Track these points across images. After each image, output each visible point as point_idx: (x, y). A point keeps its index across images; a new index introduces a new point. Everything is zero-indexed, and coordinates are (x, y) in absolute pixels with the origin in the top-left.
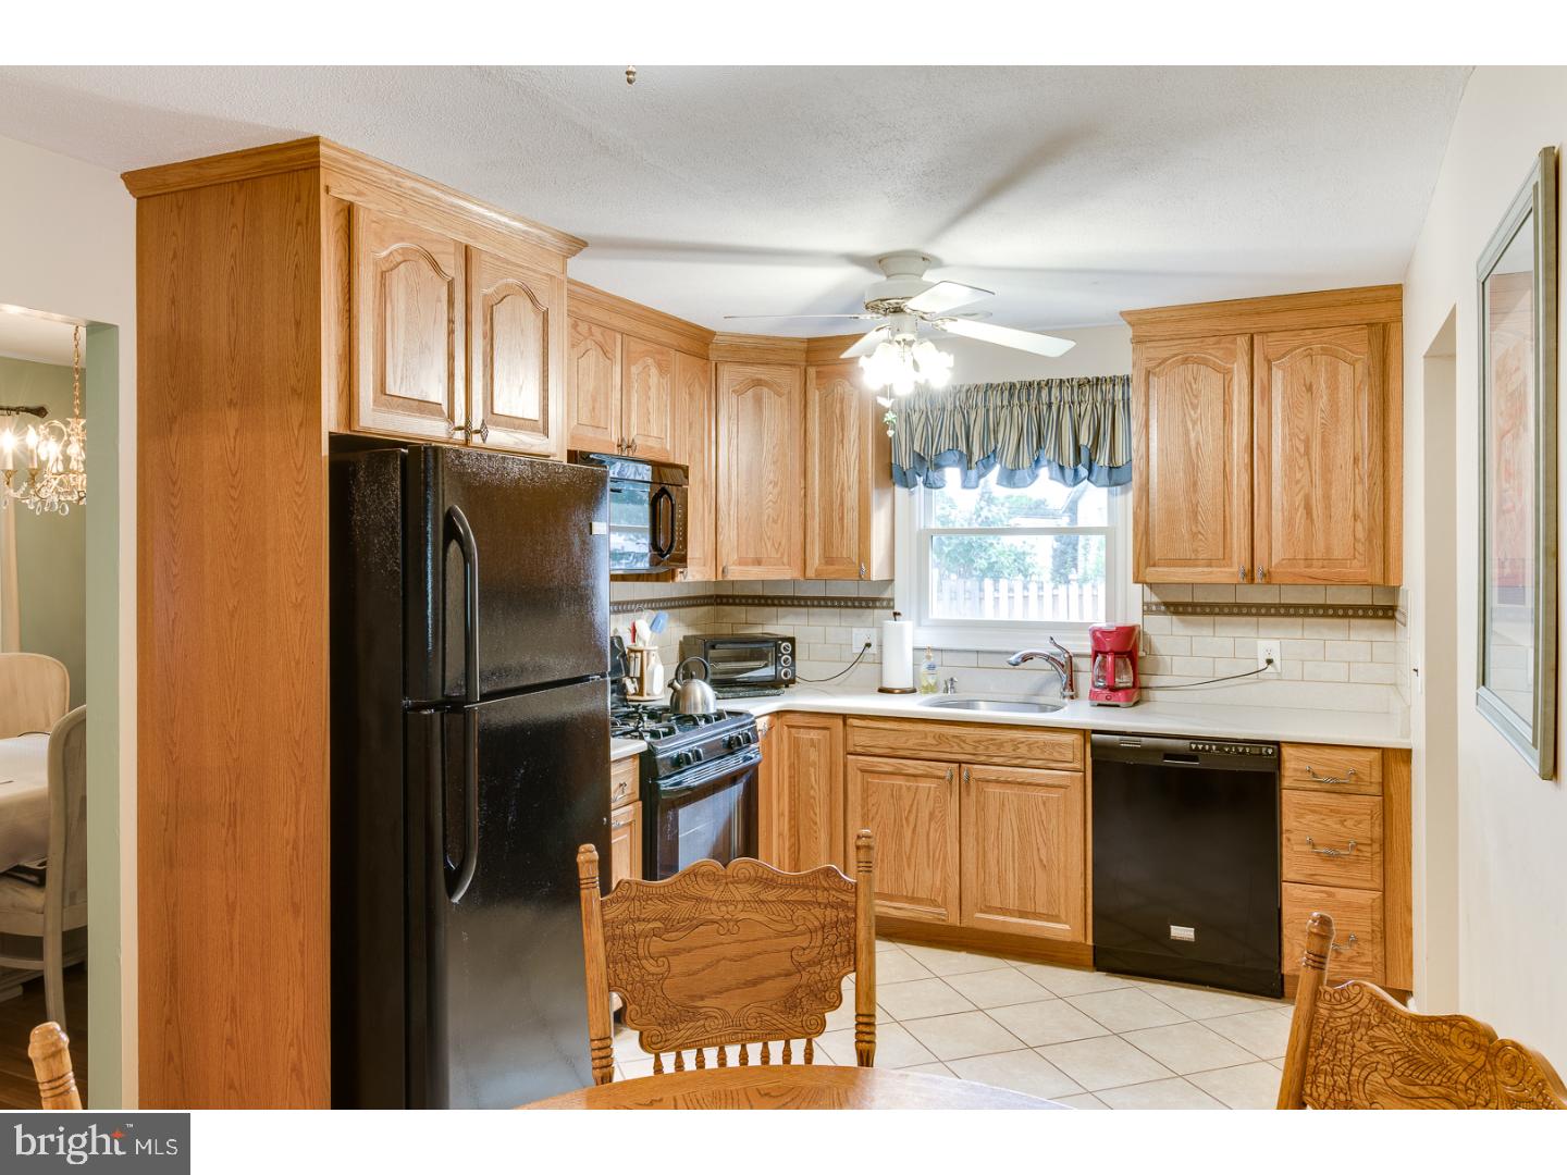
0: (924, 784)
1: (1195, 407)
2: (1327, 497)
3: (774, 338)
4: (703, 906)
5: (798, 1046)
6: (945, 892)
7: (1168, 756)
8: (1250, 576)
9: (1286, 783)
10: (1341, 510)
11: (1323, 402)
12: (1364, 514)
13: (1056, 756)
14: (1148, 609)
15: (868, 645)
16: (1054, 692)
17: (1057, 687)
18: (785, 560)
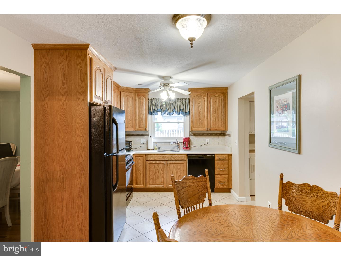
0: (160, 165)
1: (200, 104)
2: (218, 118)
3: (131, 88)
4: (186, 184)
5: (201, 204)
6: (164, 182)
7: (199, 157)
8: (208, 129)
9: (216, 160)
10: (220, 120)
11: (217, 104)
12: (223, 120)
13: (182, 158)
14: (190, 135)
15: (144, 142)
16: (176, 149)
17: (177, 148)
18: (132, 127)
